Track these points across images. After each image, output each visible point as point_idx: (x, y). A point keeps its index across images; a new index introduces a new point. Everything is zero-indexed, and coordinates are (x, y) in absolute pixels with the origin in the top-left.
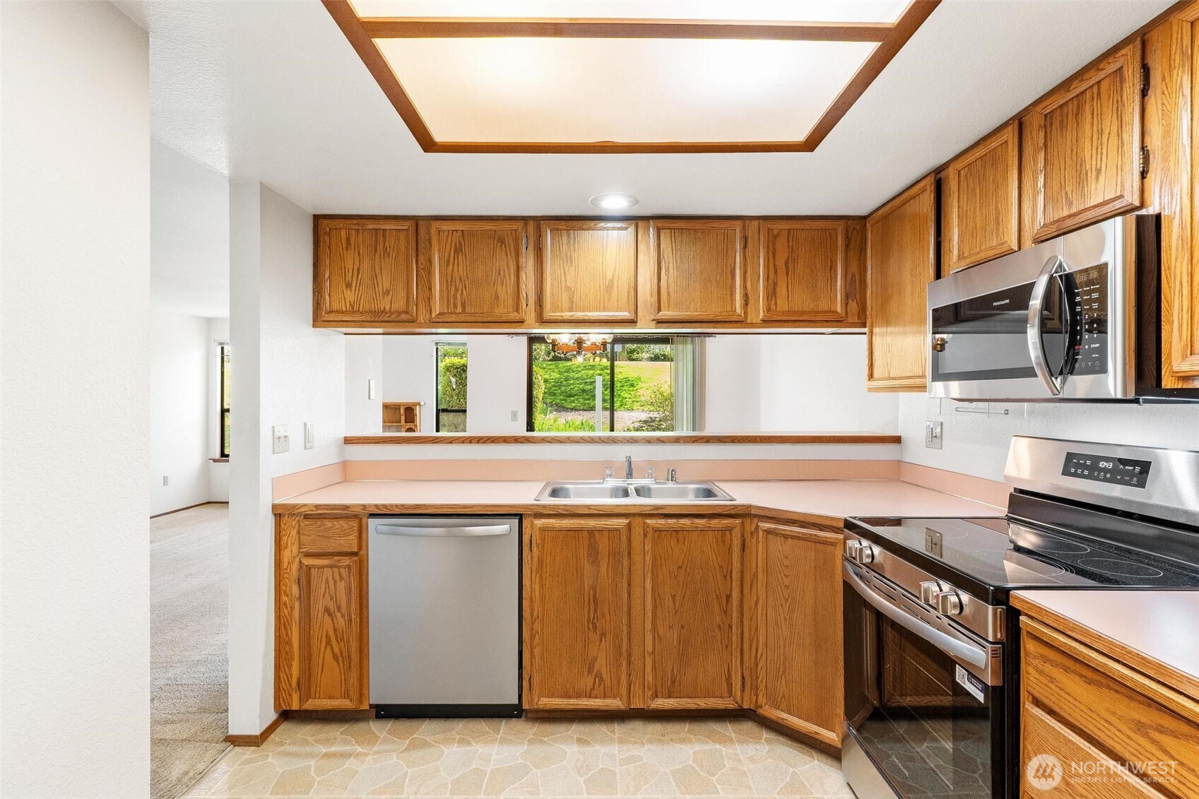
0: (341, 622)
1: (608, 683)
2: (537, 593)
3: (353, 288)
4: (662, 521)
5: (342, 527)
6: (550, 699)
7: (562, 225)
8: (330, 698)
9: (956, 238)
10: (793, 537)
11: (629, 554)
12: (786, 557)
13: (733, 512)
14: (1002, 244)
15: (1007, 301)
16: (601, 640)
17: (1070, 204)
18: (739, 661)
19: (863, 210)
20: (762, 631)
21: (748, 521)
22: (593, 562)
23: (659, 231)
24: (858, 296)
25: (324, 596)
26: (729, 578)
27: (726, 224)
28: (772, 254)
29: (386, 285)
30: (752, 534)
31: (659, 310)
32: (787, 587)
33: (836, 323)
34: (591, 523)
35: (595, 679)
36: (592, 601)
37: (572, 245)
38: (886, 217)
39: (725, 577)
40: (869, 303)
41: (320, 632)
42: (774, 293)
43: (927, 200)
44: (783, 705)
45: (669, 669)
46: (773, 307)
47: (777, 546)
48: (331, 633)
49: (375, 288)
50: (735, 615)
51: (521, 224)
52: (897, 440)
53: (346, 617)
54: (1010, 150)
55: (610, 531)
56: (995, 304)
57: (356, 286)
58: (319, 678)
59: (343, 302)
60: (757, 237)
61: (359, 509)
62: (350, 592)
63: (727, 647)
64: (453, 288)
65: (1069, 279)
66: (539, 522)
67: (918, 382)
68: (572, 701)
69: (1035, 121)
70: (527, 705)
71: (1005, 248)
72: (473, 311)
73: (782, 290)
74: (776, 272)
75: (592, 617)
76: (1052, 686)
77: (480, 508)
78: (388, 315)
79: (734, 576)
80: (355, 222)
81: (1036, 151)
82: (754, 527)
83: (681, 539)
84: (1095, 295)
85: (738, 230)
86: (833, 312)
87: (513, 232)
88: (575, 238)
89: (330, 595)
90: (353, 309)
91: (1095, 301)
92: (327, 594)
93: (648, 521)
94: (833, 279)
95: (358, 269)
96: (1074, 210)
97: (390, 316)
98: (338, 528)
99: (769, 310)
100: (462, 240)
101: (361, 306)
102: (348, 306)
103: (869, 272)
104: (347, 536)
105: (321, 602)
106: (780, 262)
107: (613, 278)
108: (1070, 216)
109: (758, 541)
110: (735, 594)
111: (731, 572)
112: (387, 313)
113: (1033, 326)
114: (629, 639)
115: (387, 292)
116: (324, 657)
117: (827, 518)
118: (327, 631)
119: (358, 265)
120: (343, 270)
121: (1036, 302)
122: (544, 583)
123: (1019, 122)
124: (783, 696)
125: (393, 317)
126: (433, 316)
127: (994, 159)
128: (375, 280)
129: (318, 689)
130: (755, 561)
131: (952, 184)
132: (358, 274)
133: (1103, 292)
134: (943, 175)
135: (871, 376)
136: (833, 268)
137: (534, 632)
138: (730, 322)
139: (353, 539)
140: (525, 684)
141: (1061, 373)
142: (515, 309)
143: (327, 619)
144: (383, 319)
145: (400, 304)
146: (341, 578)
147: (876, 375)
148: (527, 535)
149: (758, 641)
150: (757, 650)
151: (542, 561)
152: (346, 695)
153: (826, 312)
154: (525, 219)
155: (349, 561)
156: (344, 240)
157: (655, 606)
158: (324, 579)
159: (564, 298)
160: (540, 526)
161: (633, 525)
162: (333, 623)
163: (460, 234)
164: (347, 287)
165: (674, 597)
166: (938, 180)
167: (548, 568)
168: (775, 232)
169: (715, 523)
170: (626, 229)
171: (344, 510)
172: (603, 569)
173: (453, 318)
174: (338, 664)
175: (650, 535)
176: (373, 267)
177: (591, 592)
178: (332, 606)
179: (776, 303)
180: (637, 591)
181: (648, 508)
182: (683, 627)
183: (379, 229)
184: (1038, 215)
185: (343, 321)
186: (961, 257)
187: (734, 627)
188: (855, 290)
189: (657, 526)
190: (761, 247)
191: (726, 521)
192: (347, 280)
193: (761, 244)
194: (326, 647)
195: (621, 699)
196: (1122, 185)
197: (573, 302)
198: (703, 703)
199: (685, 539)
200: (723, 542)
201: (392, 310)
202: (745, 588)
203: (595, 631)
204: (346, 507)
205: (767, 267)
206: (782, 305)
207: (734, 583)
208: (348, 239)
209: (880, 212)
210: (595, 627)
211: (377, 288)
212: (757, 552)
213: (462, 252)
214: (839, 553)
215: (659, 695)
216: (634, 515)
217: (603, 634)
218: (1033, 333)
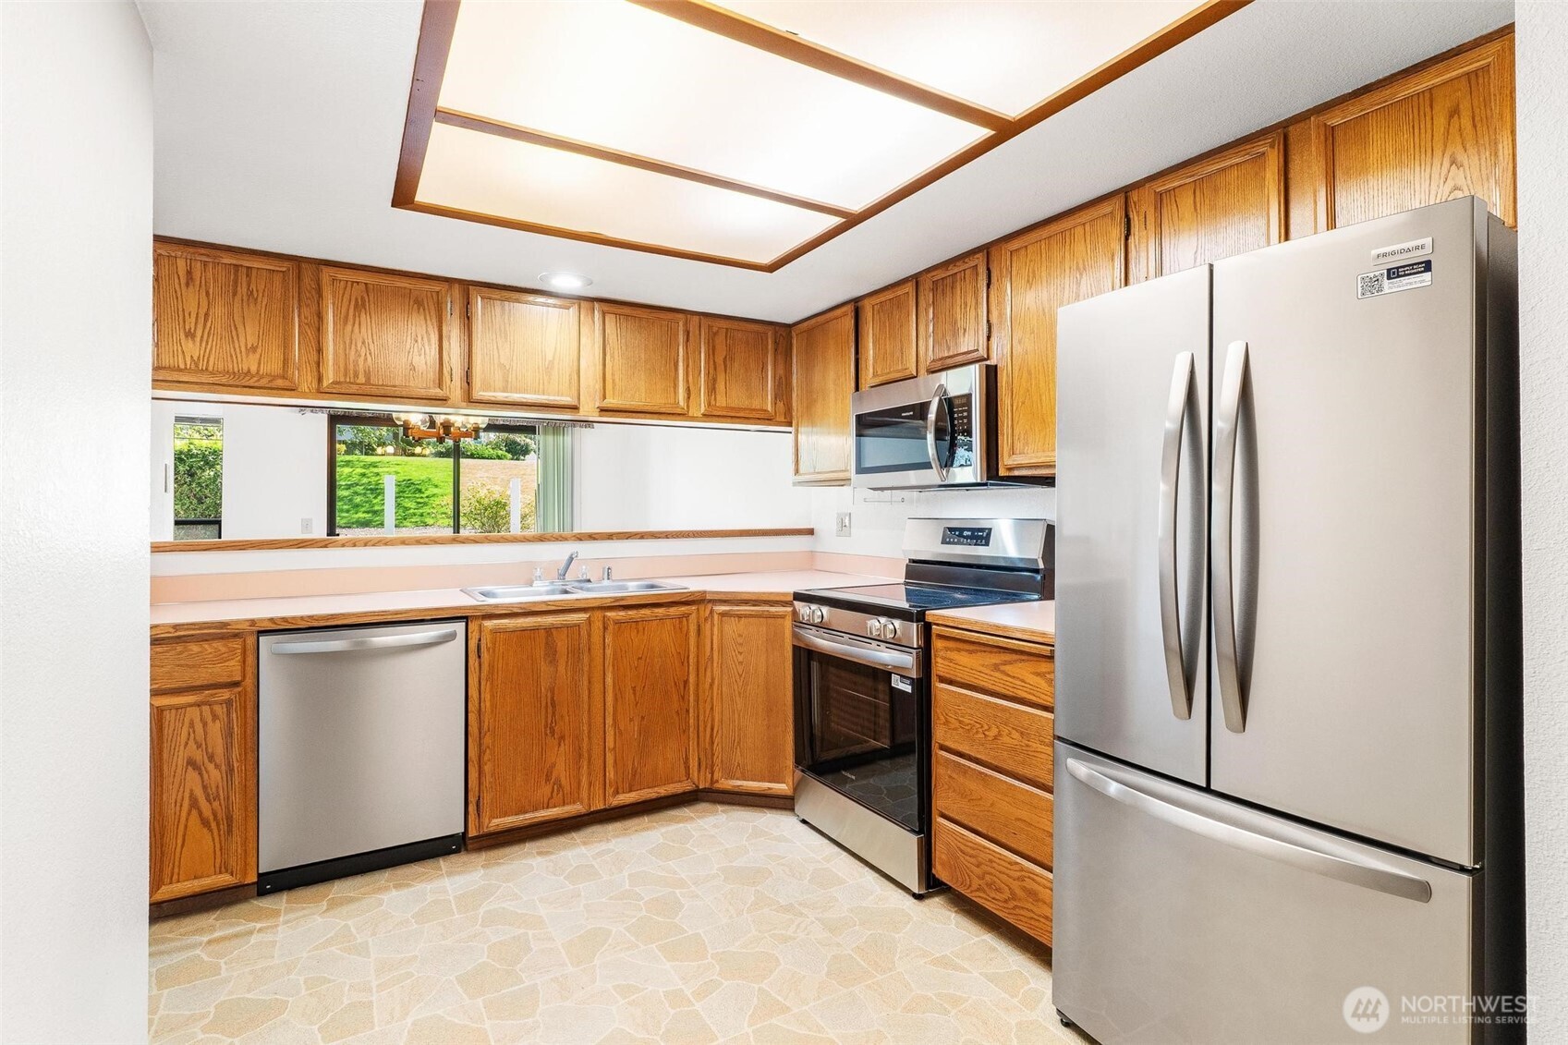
0: (215, 775)
1: (567, 789)
2: (488, 704)
3: (198, 339)
4: (622, 613)
5: (217, 650)
6: (502, 819)
7: (496, 295)
8: (195, 878)
9: (871, 358)
10: (746, 616)
11: (589, 649)
12: (740, 636)
13: (690, 599)
14: (906, 369)
15: (911, 413)
16: (560, 745)
17: (949, 350)
18: (695, 743)
19: (789, 320)
20: (717, 709)
21: (702, 607)
22: (551, 662)
23: (604, 314)
24: (784, 397)
25: (187, 743)
26: (686, 662)
27: (670, 315)
28: (712, 351)
29: (251, 340)
30: (706, 619)
31: (604, 398)
32: (741, 663)
33: (767, 421)
34: (549, 620)
35: (553, 788)
36: (549, 704)
37: (506, 318)
38: (810, 331)
39: (683, 663)
40: (794, 404)
41: (180, 793)
42: (714, 389)
43: (849, 323)
44: (738, 774)
45: (630, 763)
46: (713, 402)
47: (732, 627)
48: (199, 793)
49: (233, 341)
50: (692, 699)
51: (446, 285)
52: (811, 532)
53: (223, 767)
54: (911, 300)
55: (568, 627)
56: (903, 414)
57: (202, 337)
58: (178, 854)
59: (180, 356)
60: (698, 332)
61: (245, 626)
62: (231, 734)
63: (684, 731)
64: (353, 353)
65: (950, 401)
66: (489, 624)
67: (841, 475)
68: (528, 816)
69: (926, 284)
70: (474, 831)
71: (907, 373)
72: (381, 383)
73: (721, 386)
74: (715, 369)
75: (549, 722)
76: (951, 664)
77: (415, 614)
78: (256, 379)
79: (691, 661)
80: (203, 251)
81: (928, 306)
82: (708, 612)
83: (641, 629)
84: (965, 414)
85: (681, 324)
86: (765, 411)
87: (434, 295)
88: (510, 310)
89: (196, 743)
90: (197, 366)
91: (965, 417)
92: (191, 742)
93: (608, 614)
94: (764, 379)
95: (207, 315)
96: (951, 354)
97: (258, 381)
98: (211, 653)
99: (709, 404)
100: (365, 295)
101: (211, 363)
102: (188, 363)
103: (794, 377)
104: (225, 661)
105: (181, 753)
106: (719, 360)
107: (554, 359)
108: (949, 357)
109: (713, 625)
110: (692, 679)
111: (689, 656)
112: (253, 376)
113: (930, 433)
114: (589, 738)
115: (254, 349)
116: (186, 826)
117: (778, 594)
118: (191, 790)
119: (205, 310)
120: (181, 313)
121: (932, 416)
122: (495, 691)
123: (916, 279)
124: (739, 765)
125: (263, 382)
126: (325, 384)
127: (898, 304)
128: (234, 333)
129: (176, 870)
130: (709, 645)
131: (868, 314)
132: (206, 321)
133: (969, 411)
134: (860, 304)
135: (797, 471)
136: (764, 368)
137: (483, 747)
138: (673, 414)
139: (234, 664)
140: (472, 808)
141: (946, 466)
142: (437, 385)
143: (192, 775)
144: (247, 384)
145: (273, 366)
146: (215, 717)
147: (801, 471)
148: (474, 640)
149: (713, 720)
150: (712, 729)
151: (493, 667)
152: (224, 869)
153: (758, 410)
154: (449, 281)
155: (228, 693)
156: (182, 273)
157: (616, 700)
158: (187, 720)
159: (496, 376)
160: (490, 628)
161: (592, 619)
162: (202, 778)
163: (362, 287)
164: (187, 336)
165: (634, 689)
166: (856, 306)
167: (500, 673)
168: (715, 329)
169: (673, 611)
170: (568, 308)
171: (222, 628)
172: (562, 668)
173: (354, 389)
174: (211, 831)
175: (611, 627)
176: (231, 314)
177: (549, 694)
178: (199, 756)
179: (715, 399)
180: (597, 688)
181: (609, 601)
182: (643, 718)
183: (242, 266)
184: (929, 353)
185: (180, 382)
186: (875, 375)
187: (691, 711)
188: (783, 390)
189: (618, 618)
190: (702, 343)
191: (683, 609)
192: (187, 328)
193: (702, 340)
194: (189, 813)
195: (582, 803)
196: (978, 343)
197: (507, 381)
198: (663, 791)
199: (644, 629)
200: (681, 629)
201: (261, 372)
202: (700, 671)
203: (553, 735)
204: (224, 625)
205: (707, 362)
206: (721, 401)
207: (691, 668)
208: (189, 273)
209: (805, 324)
210: (553, 733)
211: (236, 341)
212: (712, 635)
213: (365, 309)
214: (788, 623)
215: (620, 791)
216: (593, 609)
217: (562, 738)
218: (930, 437)
